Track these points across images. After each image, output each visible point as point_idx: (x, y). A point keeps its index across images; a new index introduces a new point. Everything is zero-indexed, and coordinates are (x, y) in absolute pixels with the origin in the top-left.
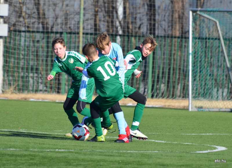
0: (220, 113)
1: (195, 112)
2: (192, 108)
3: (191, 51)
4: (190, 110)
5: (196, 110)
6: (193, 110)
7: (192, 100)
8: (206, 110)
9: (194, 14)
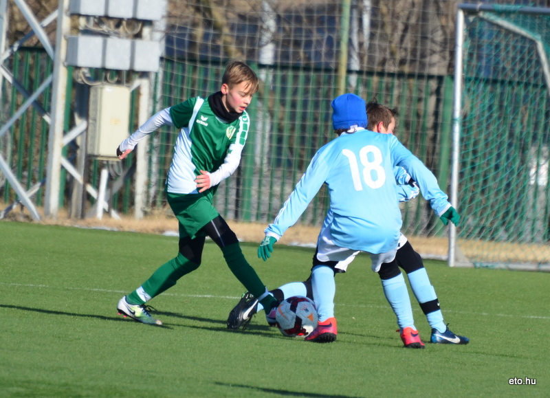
0: (542, 274)
1: (466, 268)
2: (456, 260)
3: (458, 114)
4: (452, 263)
5: (469, 264)
6: (459, 265)
7: (457, 239)
8: (497, 266)
9: (471, 18)
